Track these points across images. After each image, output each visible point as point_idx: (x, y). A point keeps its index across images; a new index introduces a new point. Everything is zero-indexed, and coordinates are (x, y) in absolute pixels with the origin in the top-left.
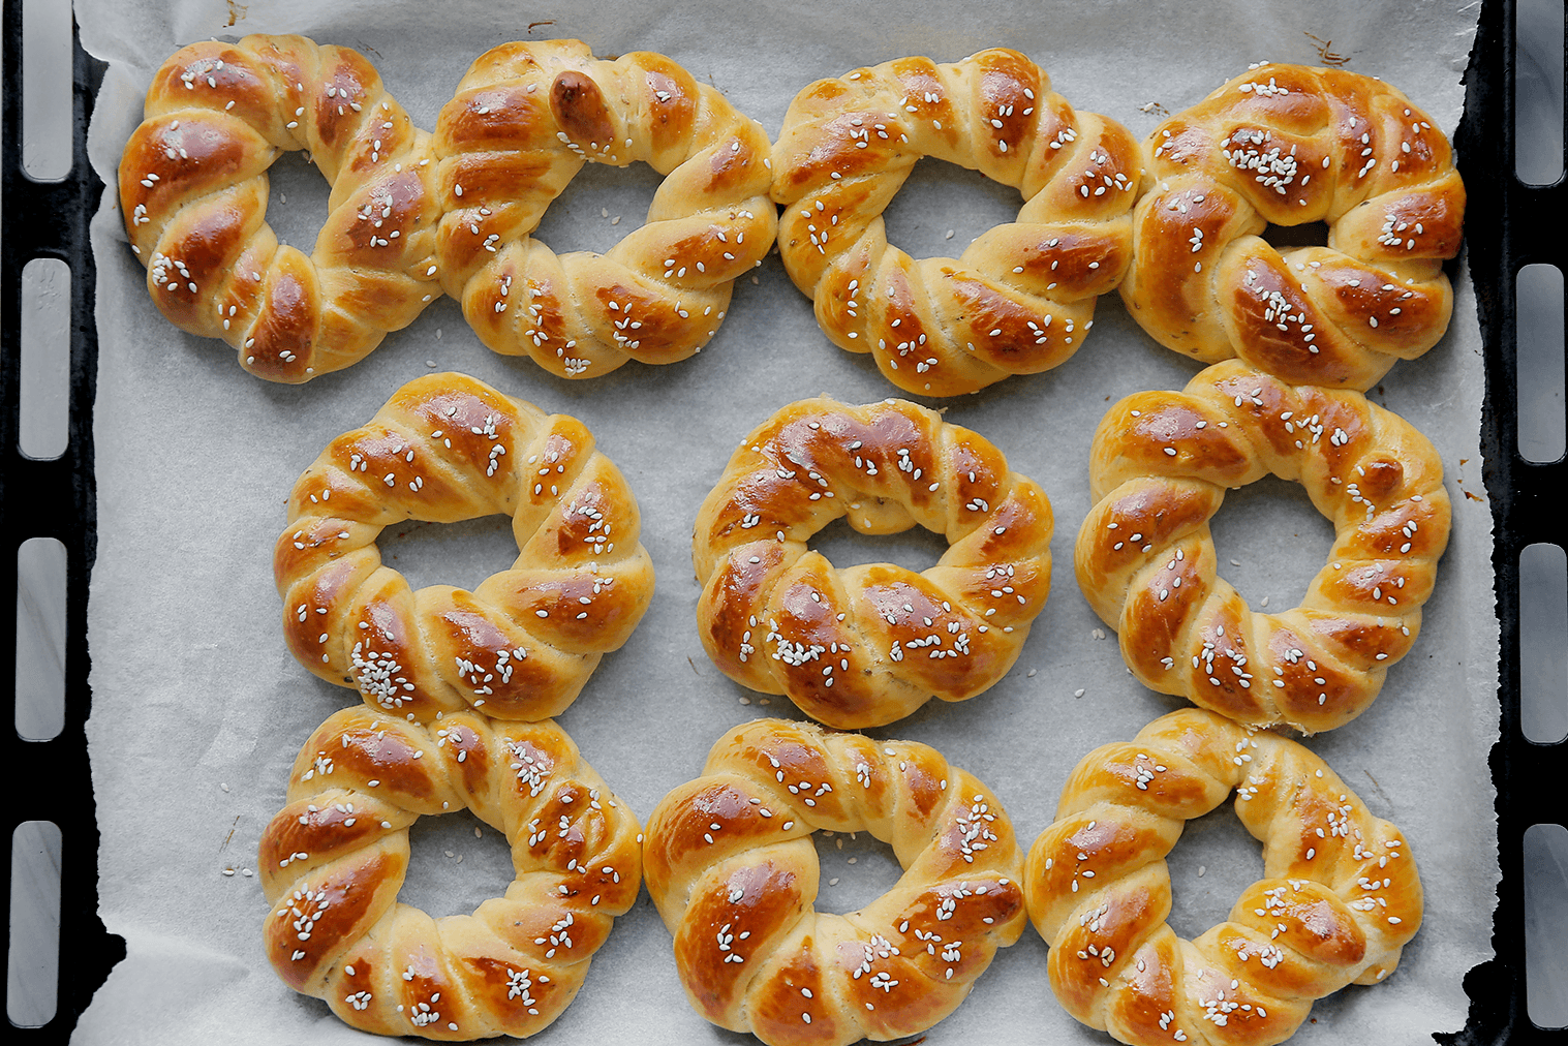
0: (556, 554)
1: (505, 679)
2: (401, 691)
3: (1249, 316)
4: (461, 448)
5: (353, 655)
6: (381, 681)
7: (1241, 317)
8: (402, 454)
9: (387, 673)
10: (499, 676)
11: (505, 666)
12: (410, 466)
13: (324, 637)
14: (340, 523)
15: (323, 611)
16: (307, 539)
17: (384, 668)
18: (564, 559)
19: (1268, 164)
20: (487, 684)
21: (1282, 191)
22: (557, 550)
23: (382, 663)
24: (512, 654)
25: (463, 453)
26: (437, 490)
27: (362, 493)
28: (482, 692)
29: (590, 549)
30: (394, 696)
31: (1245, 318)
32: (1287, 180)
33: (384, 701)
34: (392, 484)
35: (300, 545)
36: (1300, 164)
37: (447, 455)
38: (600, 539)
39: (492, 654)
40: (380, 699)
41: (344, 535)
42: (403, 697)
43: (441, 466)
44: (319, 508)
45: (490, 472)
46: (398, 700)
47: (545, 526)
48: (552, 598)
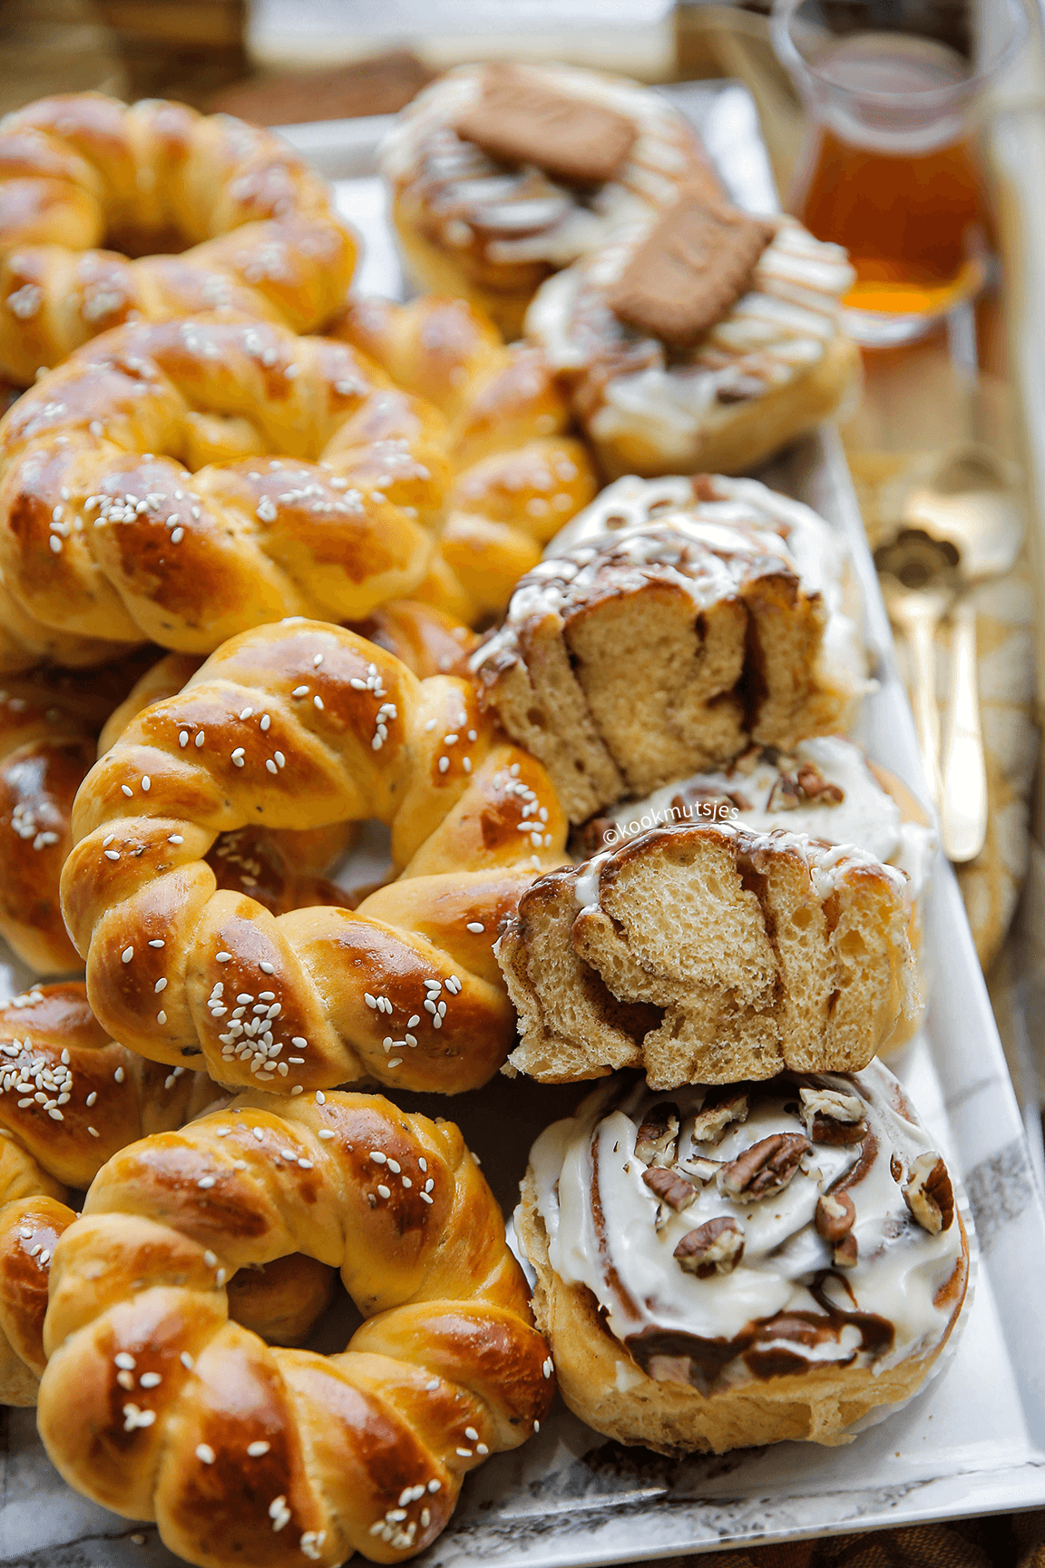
0: (479, 849)
1: (438, 1022)
2: (290, 1050)
3: (24, 1292)
4: (336, 709)
5: (210, 1003)
6: (258, 1037)
7: (13, 1296)
8: (253, 722)
9: (268, 1023)
10: (427, 1016)
11: (436, 1002)
12: (265, 738)
13: (161, 984)
14: (168, 824)
15: (158, 943)
16: (124, 846)
17: (263, 1016)
18: (491, 855)
19: (32, 1079)
20: (412, 1031)
21: (57, 1115)
22: (481, 843)
23: (259, 1008)
24: (444, 986)
25: (341, 716)
26: (303, 774)
27: (198, 779)
28: (404, 1043)
29: (526, 841)
30: (279, 1059)
31: (19, 1296)
32: (64, 1098)
33: (262, 1069)
34: (242, 763)
35: (114, 855)
36: (77, 1077)
37: (313, 721)
38: (538, 826)
39: (417, 986)
40: (254, 1066)
41: (174, 839)
42: (291, 1059)
43: (306, 740)
44: (138, 803)
45: (378, 742)
46: (283, 1064)
47: (457, 812)
48: (486, 905)
